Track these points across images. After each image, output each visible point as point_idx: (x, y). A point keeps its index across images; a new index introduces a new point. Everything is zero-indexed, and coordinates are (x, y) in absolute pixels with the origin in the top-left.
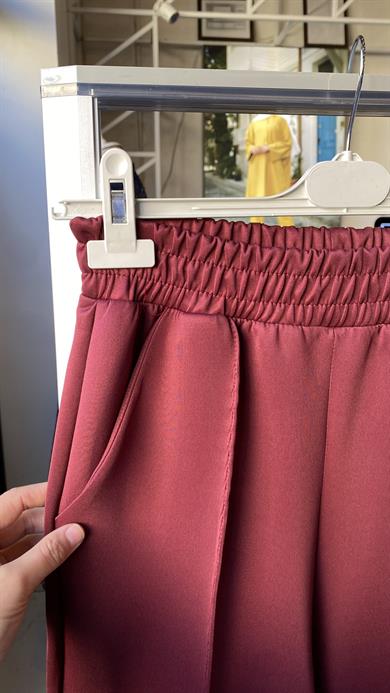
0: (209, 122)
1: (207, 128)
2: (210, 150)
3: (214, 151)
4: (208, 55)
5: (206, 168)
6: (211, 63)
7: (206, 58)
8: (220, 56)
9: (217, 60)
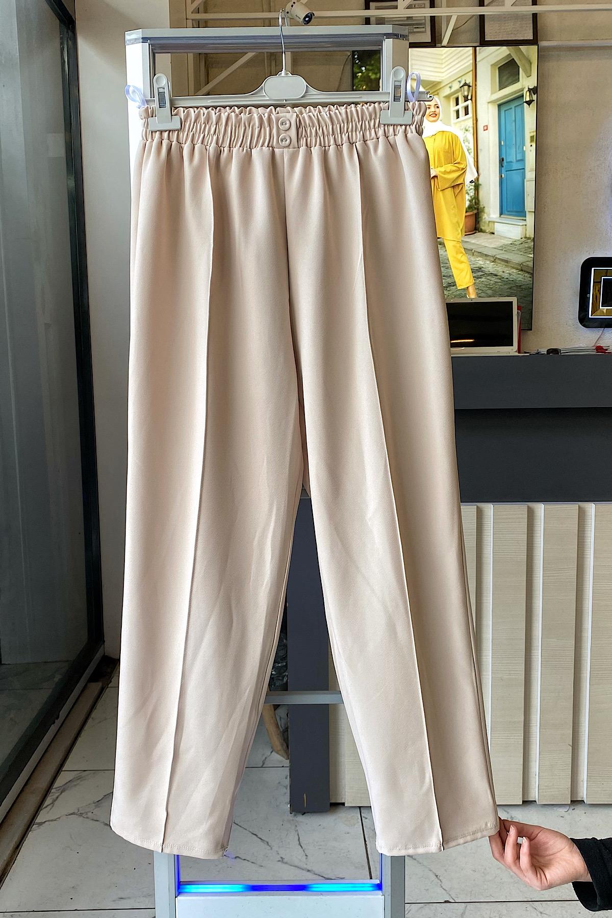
4: (357, 62)
6: (361, 72)
7: (355, 66)
8: (373, 62)
9: (370, 68)
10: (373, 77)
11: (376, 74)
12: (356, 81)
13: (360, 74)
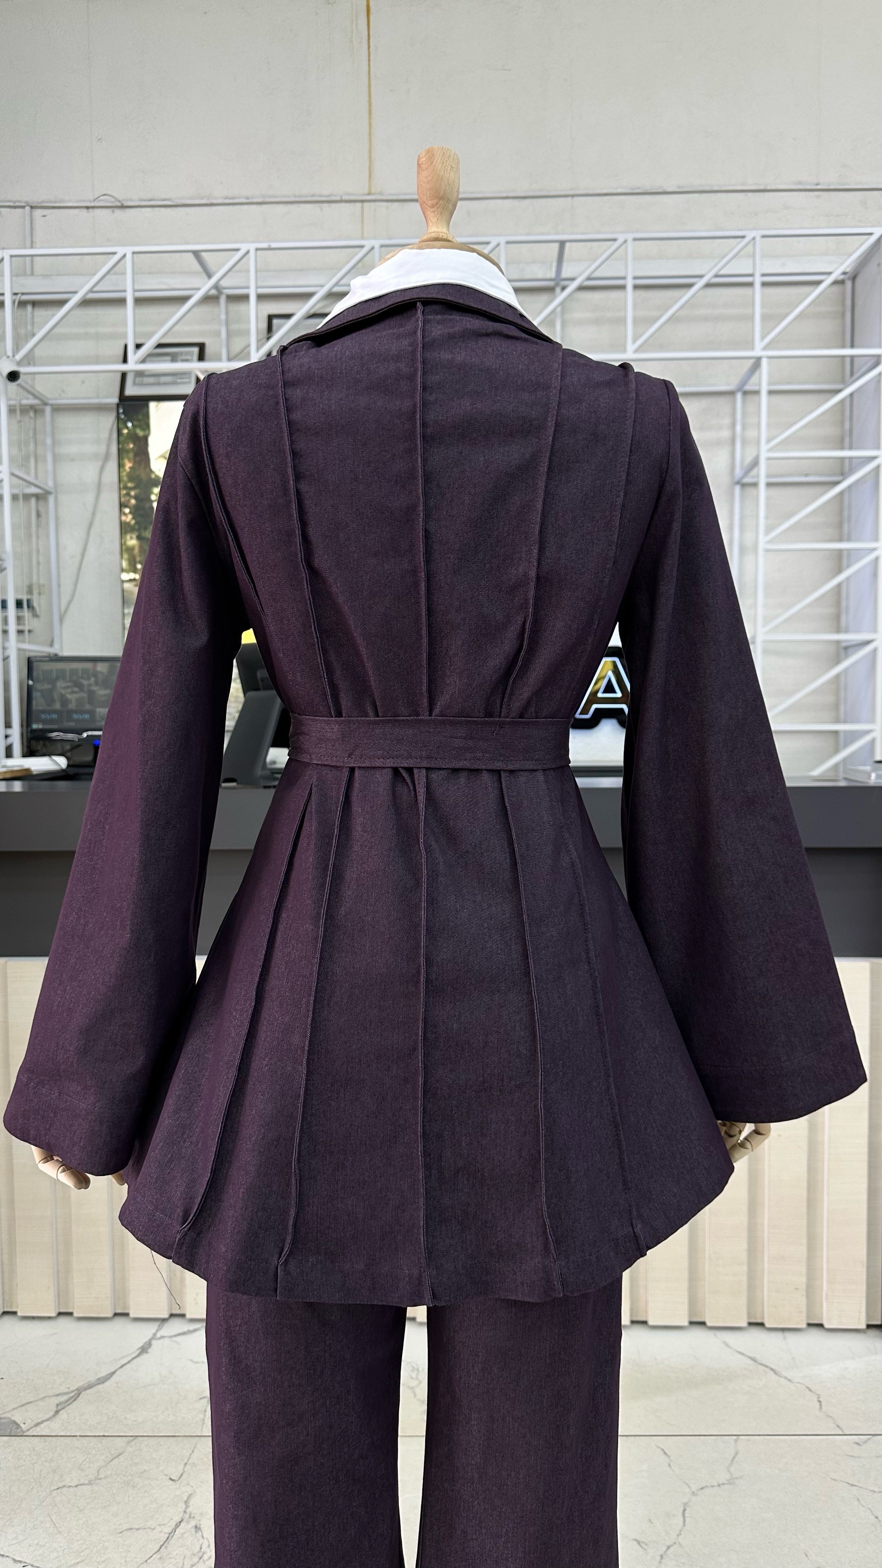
0: (127, 510)
1: (123, 518)
2: (130, 550)
3: (136, 551)
4: (122, 416)
5: (125, 576)
6: (127, 428)
7: (120, 421)
8: (140, 417)
9: (135, 423)
10: (140, 433)
11: (143, 429)
12: (121, 439)
13: (125, 431)
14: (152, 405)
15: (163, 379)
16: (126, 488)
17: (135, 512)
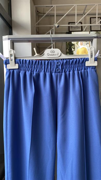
14: (72, 32)
15: (76, 28)
16: (67, 46)
17: (69, 50)
